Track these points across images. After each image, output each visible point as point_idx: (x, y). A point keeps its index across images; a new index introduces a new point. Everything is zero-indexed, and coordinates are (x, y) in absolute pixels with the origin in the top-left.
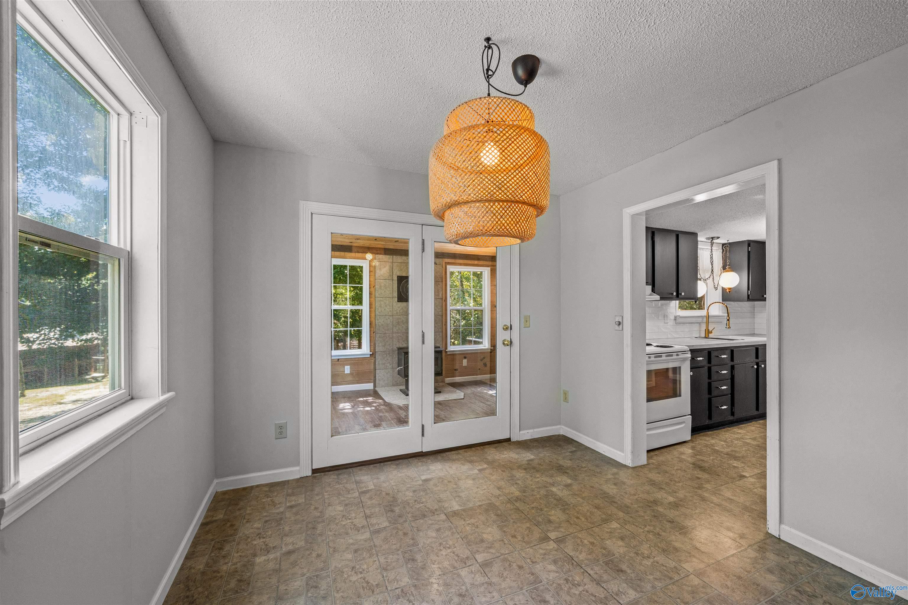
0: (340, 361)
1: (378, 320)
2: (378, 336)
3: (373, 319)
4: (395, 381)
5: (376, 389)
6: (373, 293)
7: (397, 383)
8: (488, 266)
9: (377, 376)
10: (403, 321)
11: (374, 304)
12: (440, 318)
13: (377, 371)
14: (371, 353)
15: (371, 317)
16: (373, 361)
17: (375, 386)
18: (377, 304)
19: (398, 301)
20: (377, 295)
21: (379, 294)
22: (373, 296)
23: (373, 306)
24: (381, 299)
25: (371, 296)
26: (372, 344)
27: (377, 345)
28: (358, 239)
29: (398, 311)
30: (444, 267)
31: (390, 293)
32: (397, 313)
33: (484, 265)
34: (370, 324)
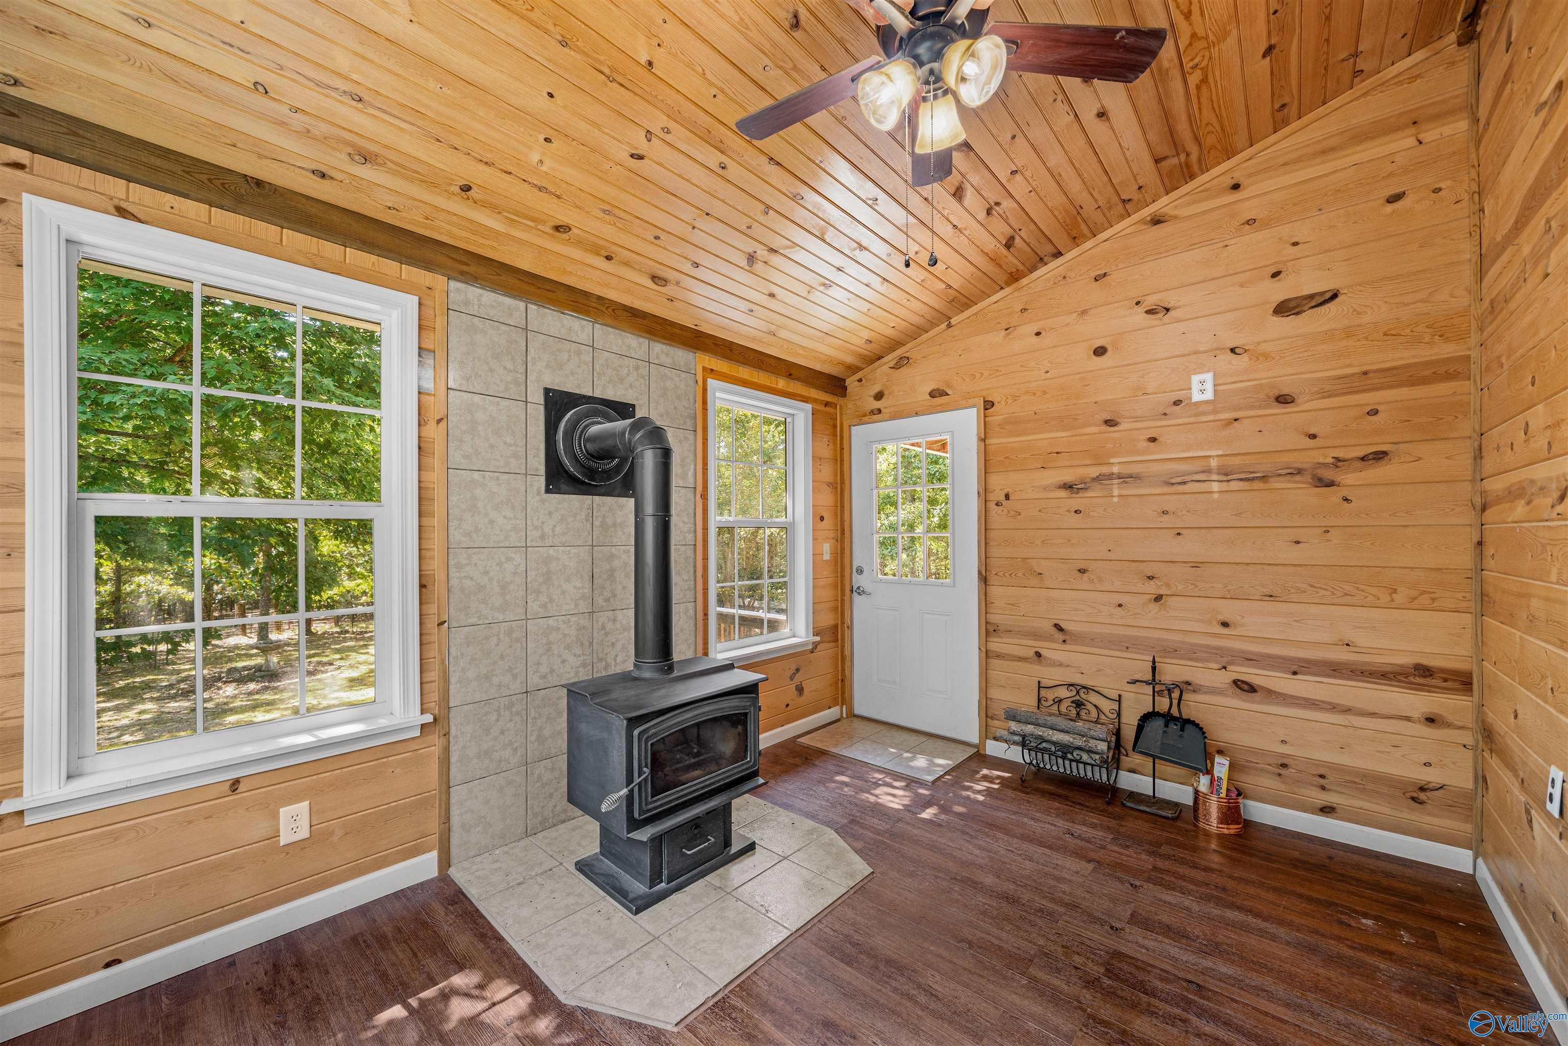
0: (242, 787)
1: (459, 567)
2: (458, 637)
3: (435, 565)
4: (535, 815)
5: (453, 872)
6: (439, 449)
7: (545, 820)
8: (805, 400)
9: (455, 812)
10: (565, 567)
11: (438, 494)
12: (690, 553)
13: (456, 794)
14: (428, 718)
15: (426, 553)
16: (436, 751)
17: (445, 861)
18: (454, 499)
19: (548, 491)
20: (456, 457)
21: (467, 457)
22: (436, 462)
23: (438, 507)
24: (476, 475)
25: (424, 460)
26: (433, 675)
27: (453, 679)
28: (366, 158)
29: (547, 529)
30: (700, 382)
31: (515, 456)
32: (542, 537)
33: (800, 396)
34: (422, 586)
